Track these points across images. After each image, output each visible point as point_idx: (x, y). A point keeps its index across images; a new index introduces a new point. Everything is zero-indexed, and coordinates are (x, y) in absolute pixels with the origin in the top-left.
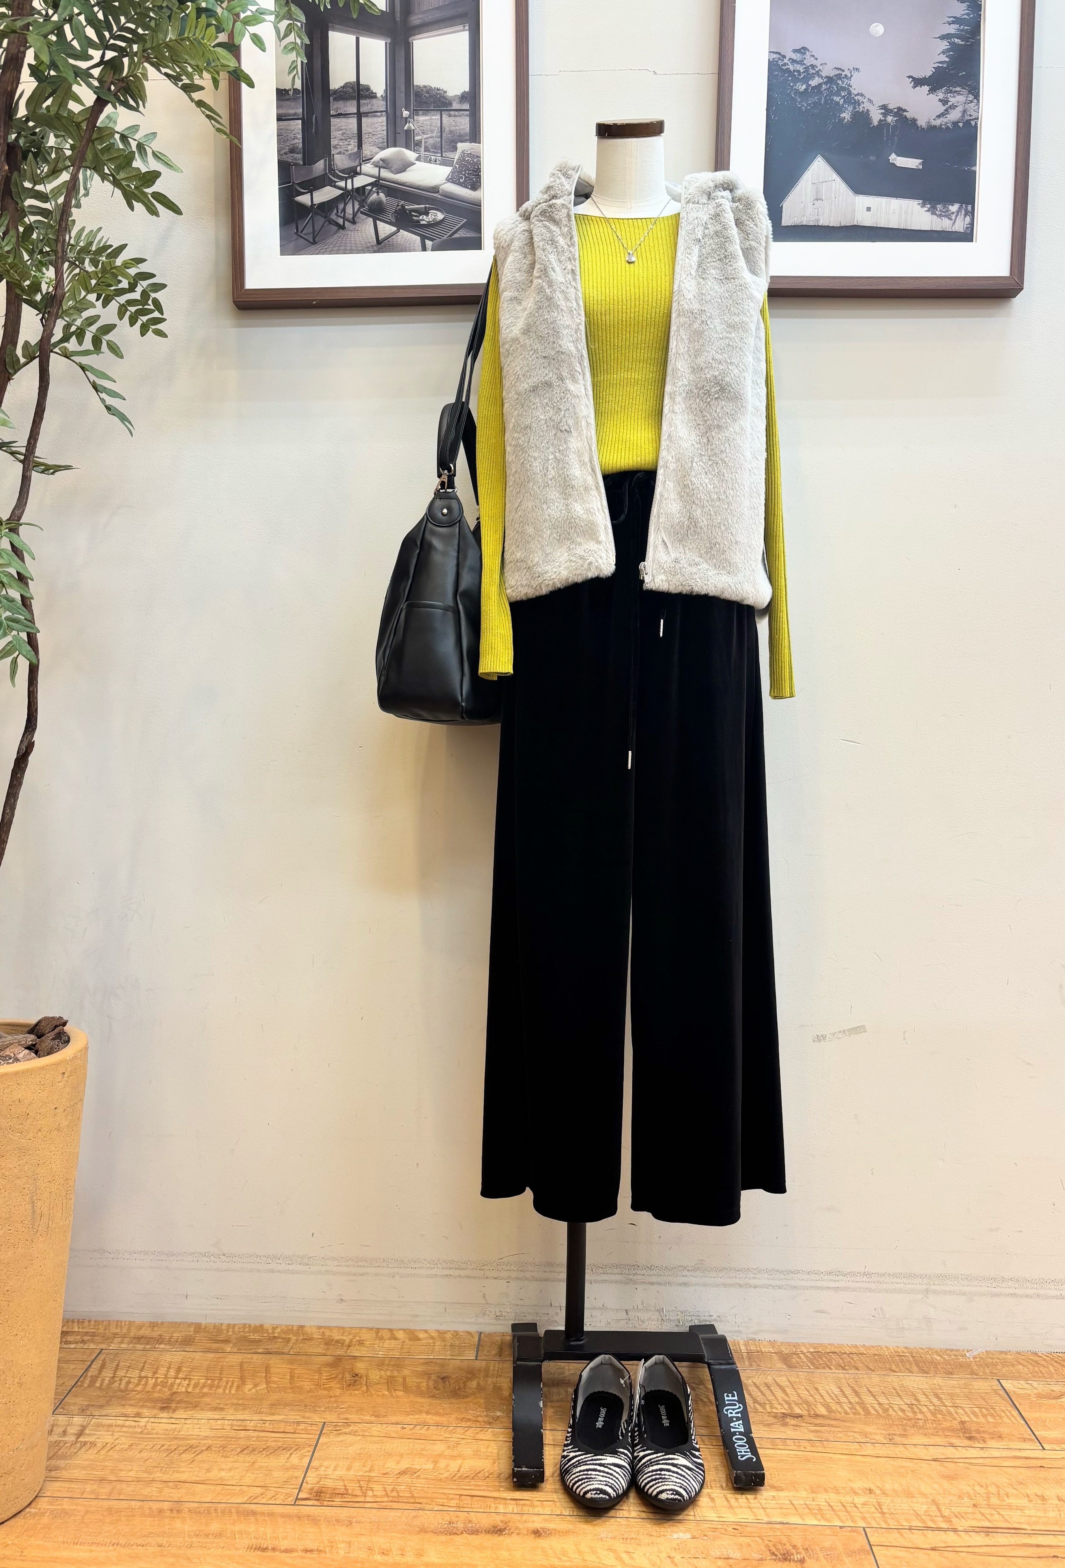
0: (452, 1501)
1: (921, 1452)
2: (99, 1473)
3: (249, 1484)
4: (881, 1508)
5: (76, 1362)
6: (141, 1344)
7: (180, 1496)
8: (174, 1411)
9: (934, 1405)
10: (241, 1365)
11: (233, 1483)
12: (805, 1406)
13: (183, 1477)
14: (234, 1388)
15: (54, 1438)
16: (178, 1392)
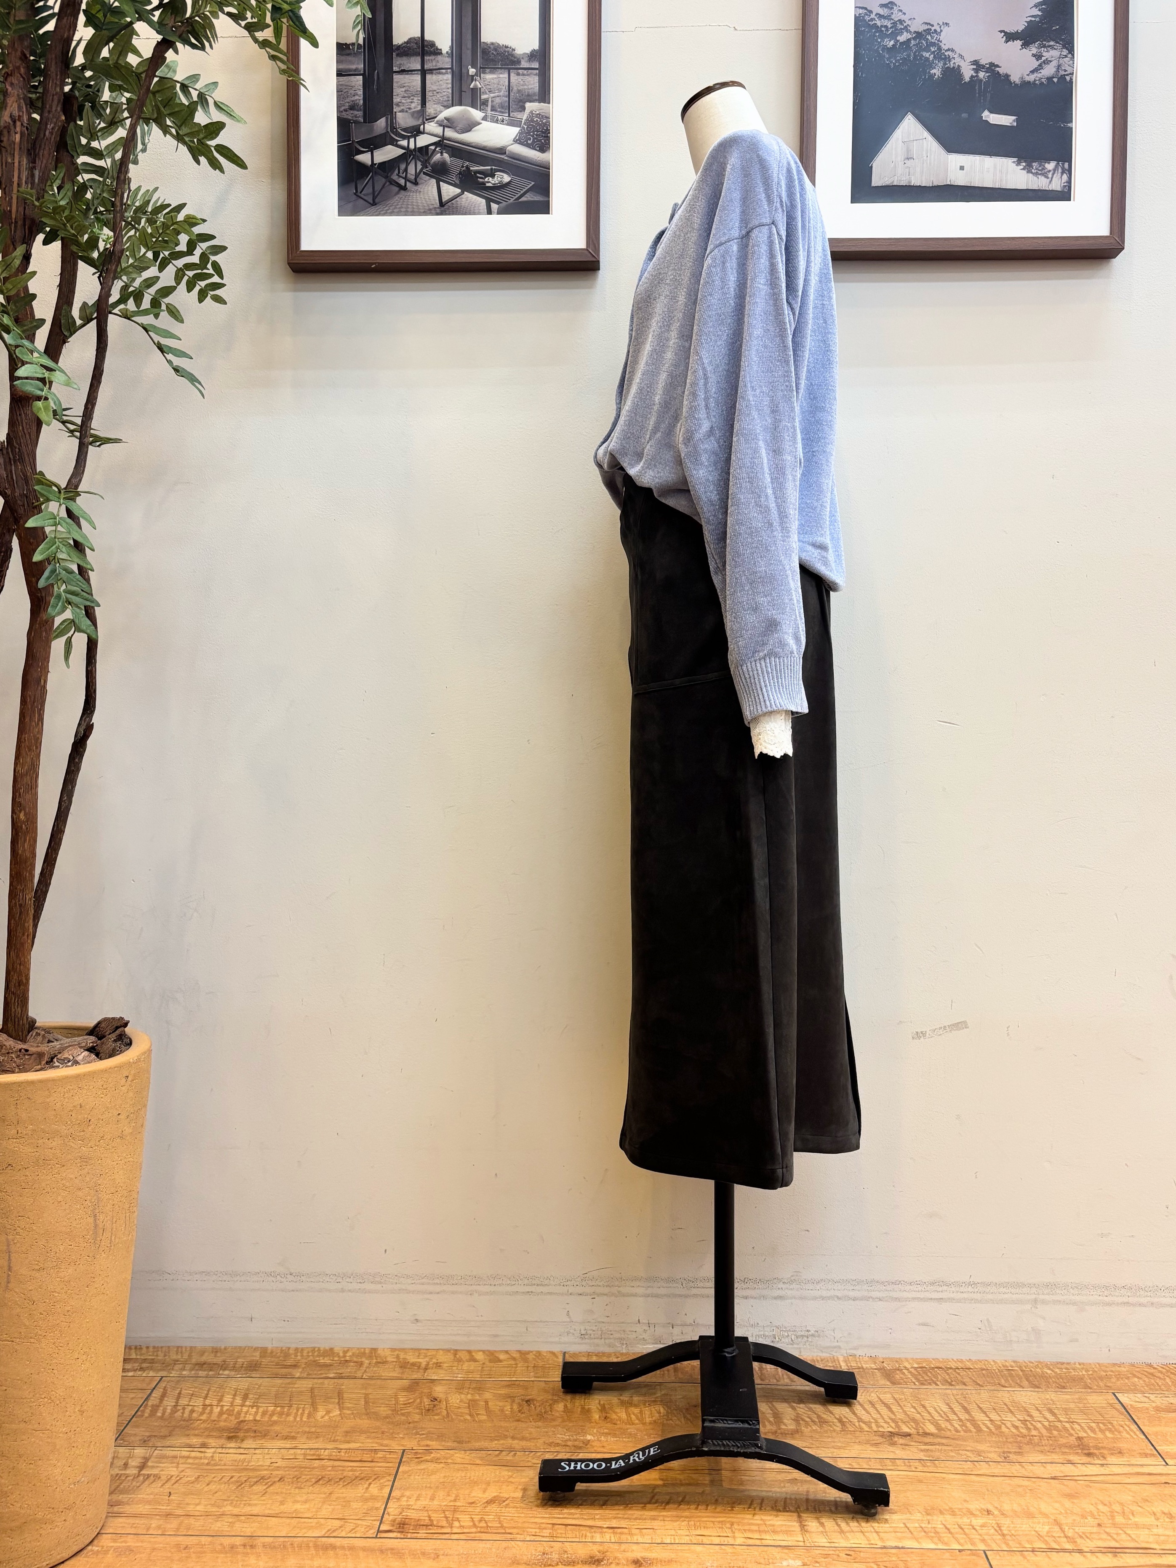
0: (544, 1531)
1: (1038, 1470)
2: (164, 1508)
3: (327, 1517)
4: (1001, 1530)
5: (135, 1391)
6: (204, 1371)
7: (252, 1530)
8: (243, 1440)
9: (1048, 1420)
10: (312, 1390)
11: (309, 1516)
12: (912, 1424)
13: (255, 1510)
14: (306, 1415)
15: (116, 1471)
16: (245, 1421)
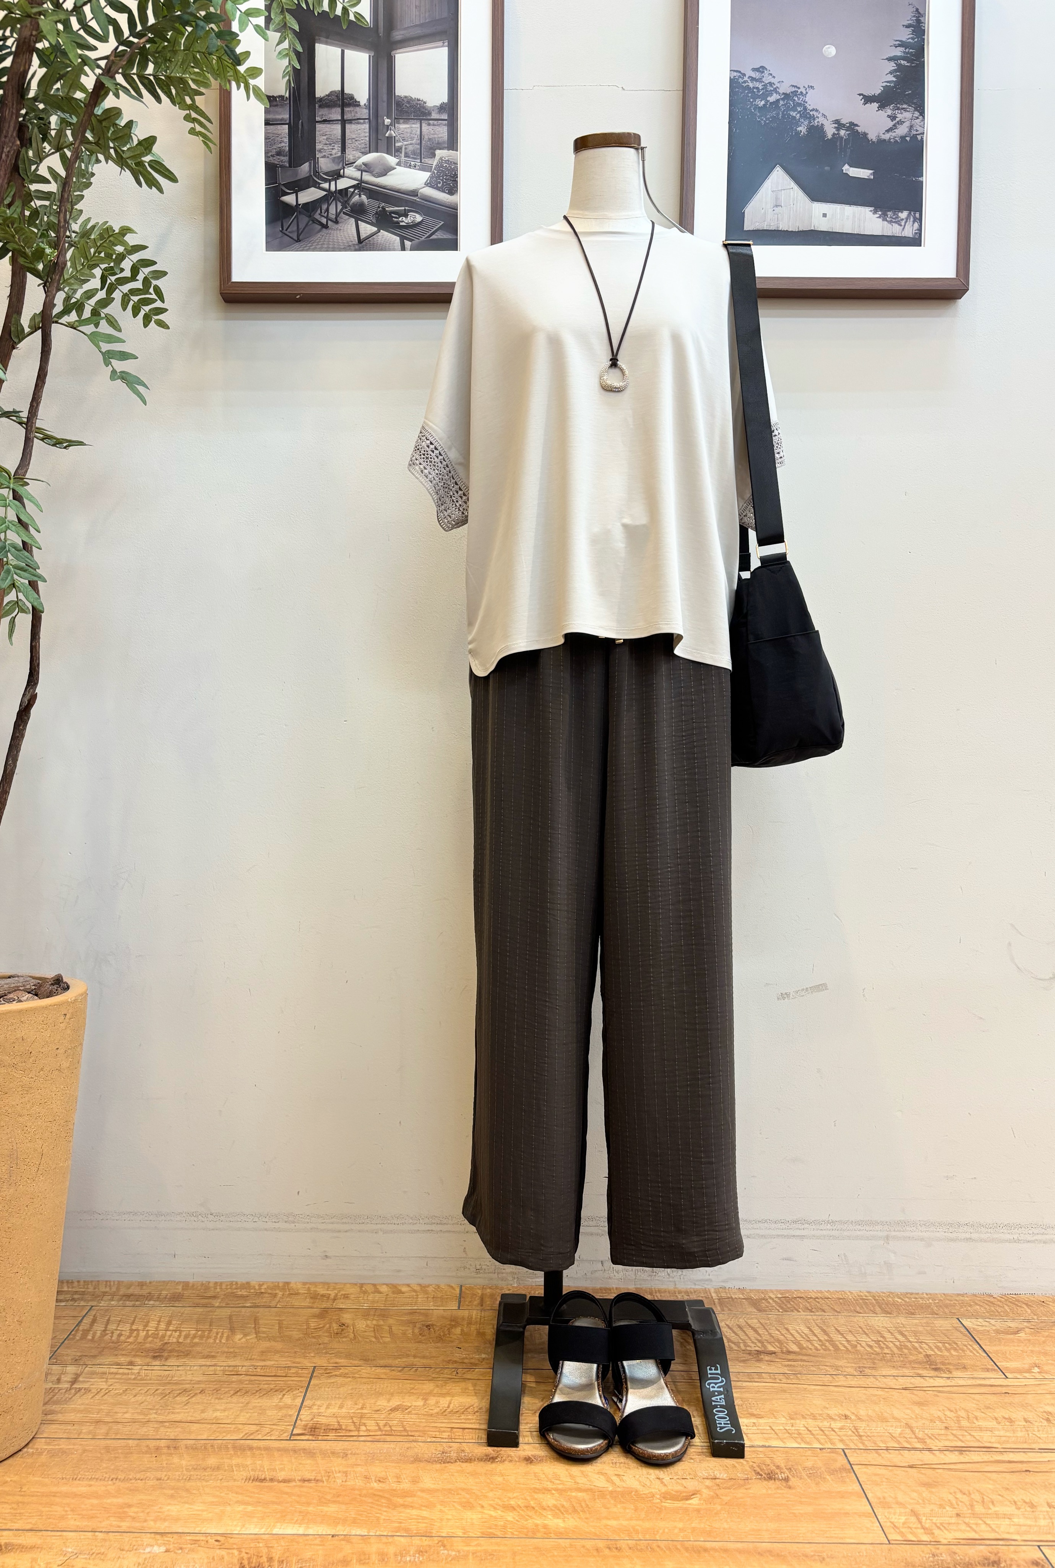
1: (891, 1382)
2: (95, 1416)
3: (244, 1423)
4: (858, 1432)
5: (67, 1318)
6: (131, 1301)
7: (176, 1434)
8: (167, 1359)
9: (899, 1341)
10: (230, 1317)
11: (229, 1421)
12: (777, 1344)
13: (178, 1417)
14: (225, 1337)
15: (49, 1385)
16: (169, 1343)
